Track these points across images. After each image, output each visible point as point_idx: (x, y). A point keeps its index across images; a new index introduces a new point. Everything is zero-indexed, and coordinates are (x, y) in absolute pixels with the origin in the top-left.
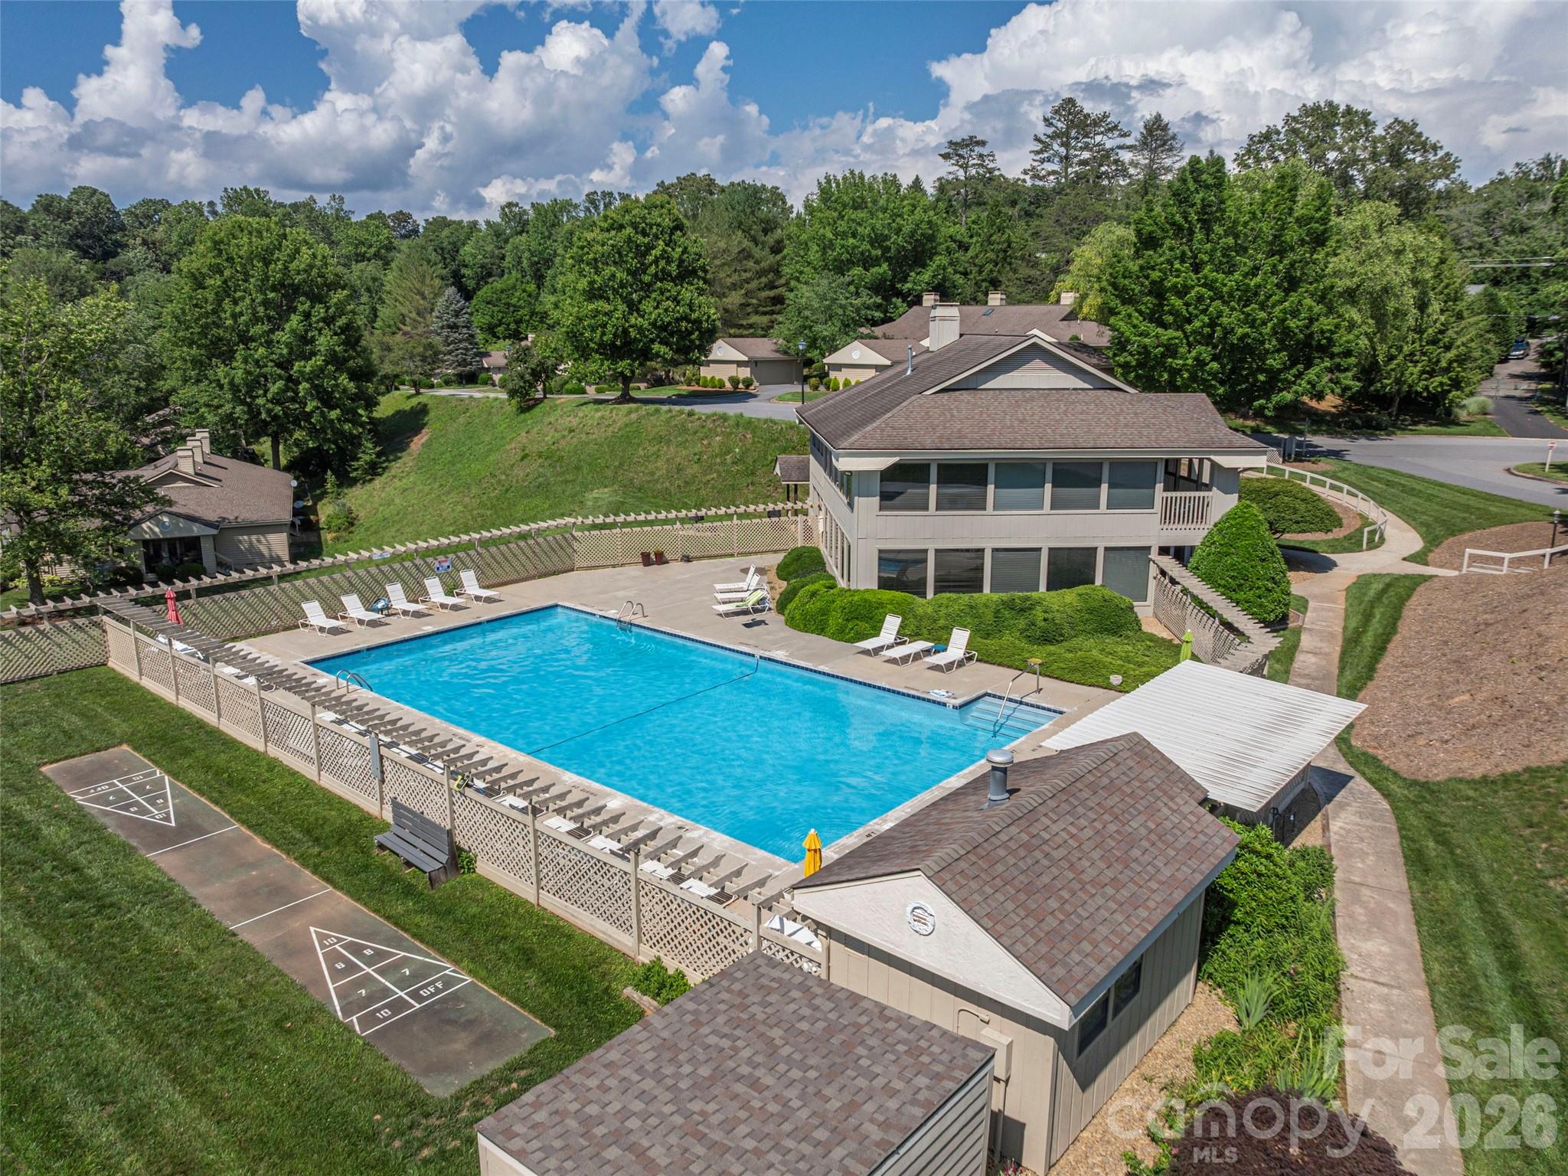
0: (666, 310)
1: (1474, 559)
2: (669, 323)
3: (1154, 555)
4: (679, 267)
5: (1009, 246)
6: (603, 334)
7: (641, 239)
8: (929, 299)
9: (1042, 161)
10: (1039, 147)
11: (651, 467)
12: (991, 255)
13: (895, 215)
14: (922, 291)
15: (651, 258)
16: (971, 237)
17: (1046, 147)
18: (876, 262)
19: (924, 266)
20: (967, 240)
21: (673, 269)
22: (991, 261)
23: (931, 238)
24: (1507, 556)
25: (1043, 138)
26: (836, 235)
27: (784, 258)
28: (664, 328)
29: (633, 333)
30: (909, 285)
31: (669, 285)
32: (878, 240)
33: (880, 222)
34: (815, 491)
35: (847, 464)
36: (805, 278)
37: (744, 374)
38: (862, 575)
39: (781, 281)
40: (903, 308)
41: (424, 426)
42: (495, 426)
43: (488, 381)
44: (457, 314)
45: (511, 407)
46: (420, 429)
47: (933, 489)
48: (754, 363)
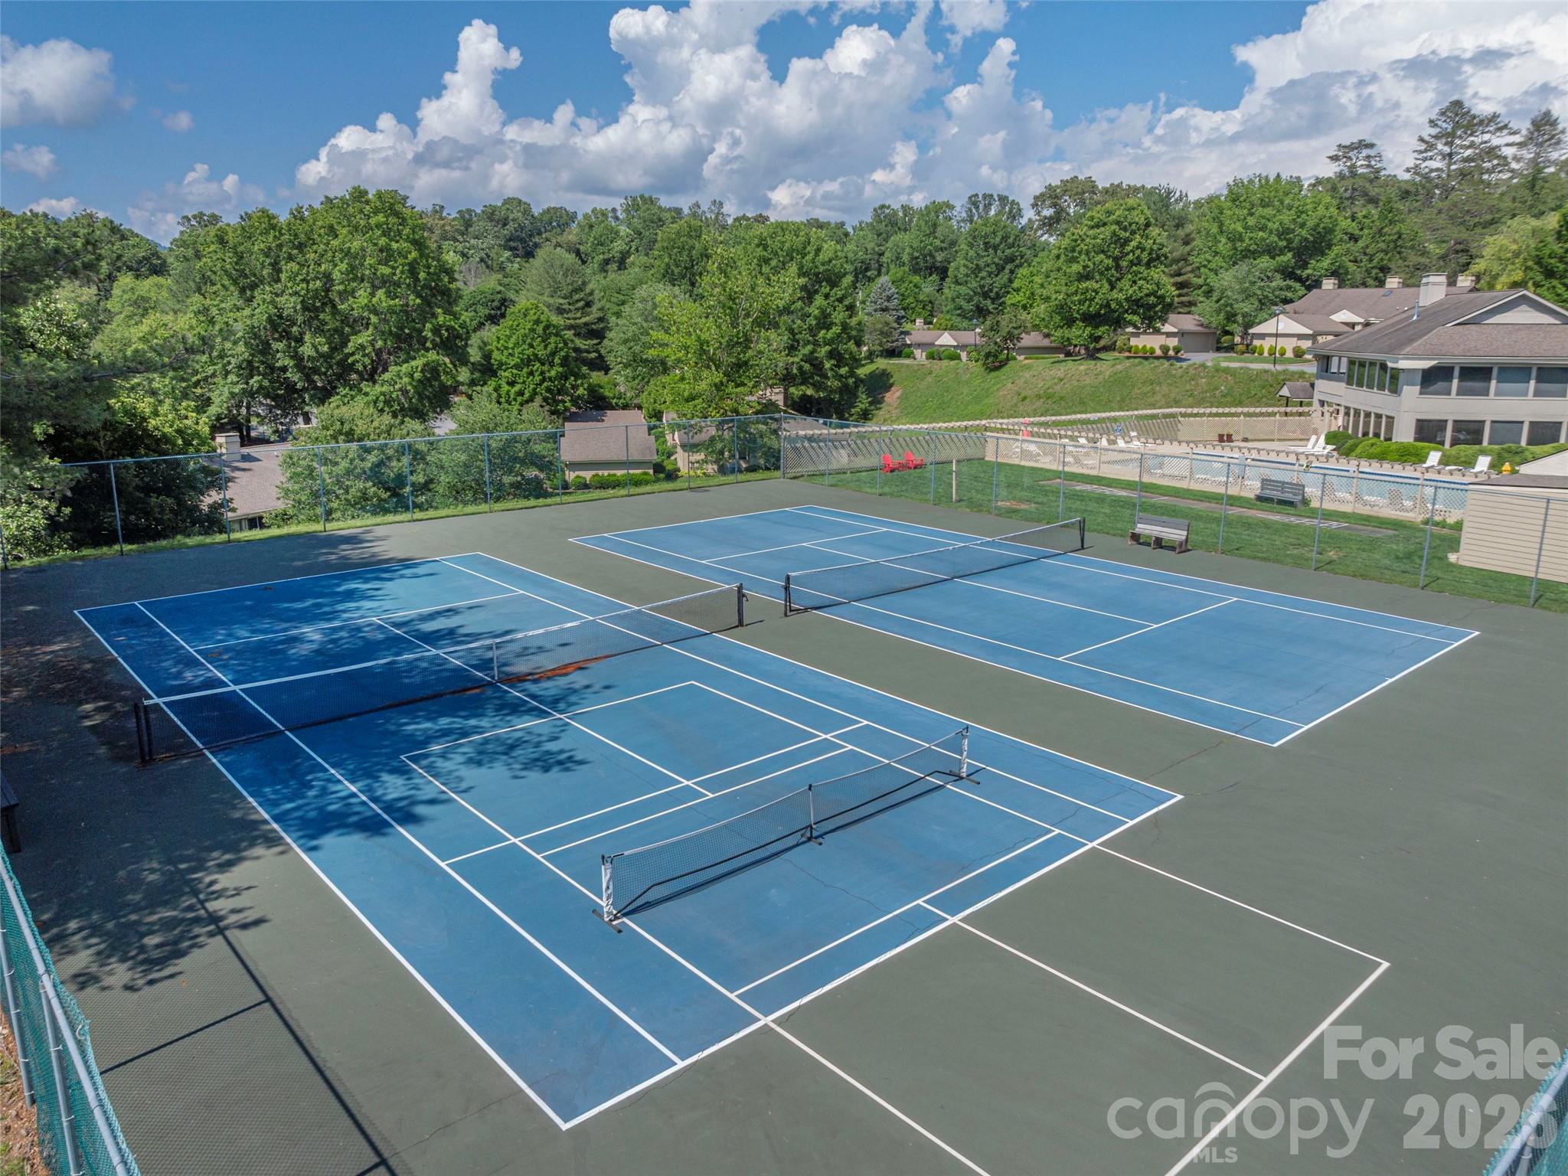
5: (1400, 237)
7: (1123, 234)
8: (1329, 284)
9: (1425, 159)
10: (1423, 147)
12: (1382, 245)
13: (1300, 213)
14: (1320, 276)
17: (1431, 146)
18: (1282, 253)
19: (1323, 254)
20: (1357, 232)
23: (1330, 231)
25: (1427, 138)
26: (1246, 228)
27: (1192, 250)
28: (1137, 302)
29: (1113, 306)
30: (1309, 271)
34: (1322, 403)
35: (1403, 364)
36: (1213, 265)
37: (1173, 342)
38: (1404, 434)
39: (1189, 268)
40: (1302, 291)
41: (892, 385)
42: (967, 382)
43: (910, 356)
44: (889, 299)
45: (977, 368)
46: (888, 387)
47: (1455, 382)
48: (1181, 334)
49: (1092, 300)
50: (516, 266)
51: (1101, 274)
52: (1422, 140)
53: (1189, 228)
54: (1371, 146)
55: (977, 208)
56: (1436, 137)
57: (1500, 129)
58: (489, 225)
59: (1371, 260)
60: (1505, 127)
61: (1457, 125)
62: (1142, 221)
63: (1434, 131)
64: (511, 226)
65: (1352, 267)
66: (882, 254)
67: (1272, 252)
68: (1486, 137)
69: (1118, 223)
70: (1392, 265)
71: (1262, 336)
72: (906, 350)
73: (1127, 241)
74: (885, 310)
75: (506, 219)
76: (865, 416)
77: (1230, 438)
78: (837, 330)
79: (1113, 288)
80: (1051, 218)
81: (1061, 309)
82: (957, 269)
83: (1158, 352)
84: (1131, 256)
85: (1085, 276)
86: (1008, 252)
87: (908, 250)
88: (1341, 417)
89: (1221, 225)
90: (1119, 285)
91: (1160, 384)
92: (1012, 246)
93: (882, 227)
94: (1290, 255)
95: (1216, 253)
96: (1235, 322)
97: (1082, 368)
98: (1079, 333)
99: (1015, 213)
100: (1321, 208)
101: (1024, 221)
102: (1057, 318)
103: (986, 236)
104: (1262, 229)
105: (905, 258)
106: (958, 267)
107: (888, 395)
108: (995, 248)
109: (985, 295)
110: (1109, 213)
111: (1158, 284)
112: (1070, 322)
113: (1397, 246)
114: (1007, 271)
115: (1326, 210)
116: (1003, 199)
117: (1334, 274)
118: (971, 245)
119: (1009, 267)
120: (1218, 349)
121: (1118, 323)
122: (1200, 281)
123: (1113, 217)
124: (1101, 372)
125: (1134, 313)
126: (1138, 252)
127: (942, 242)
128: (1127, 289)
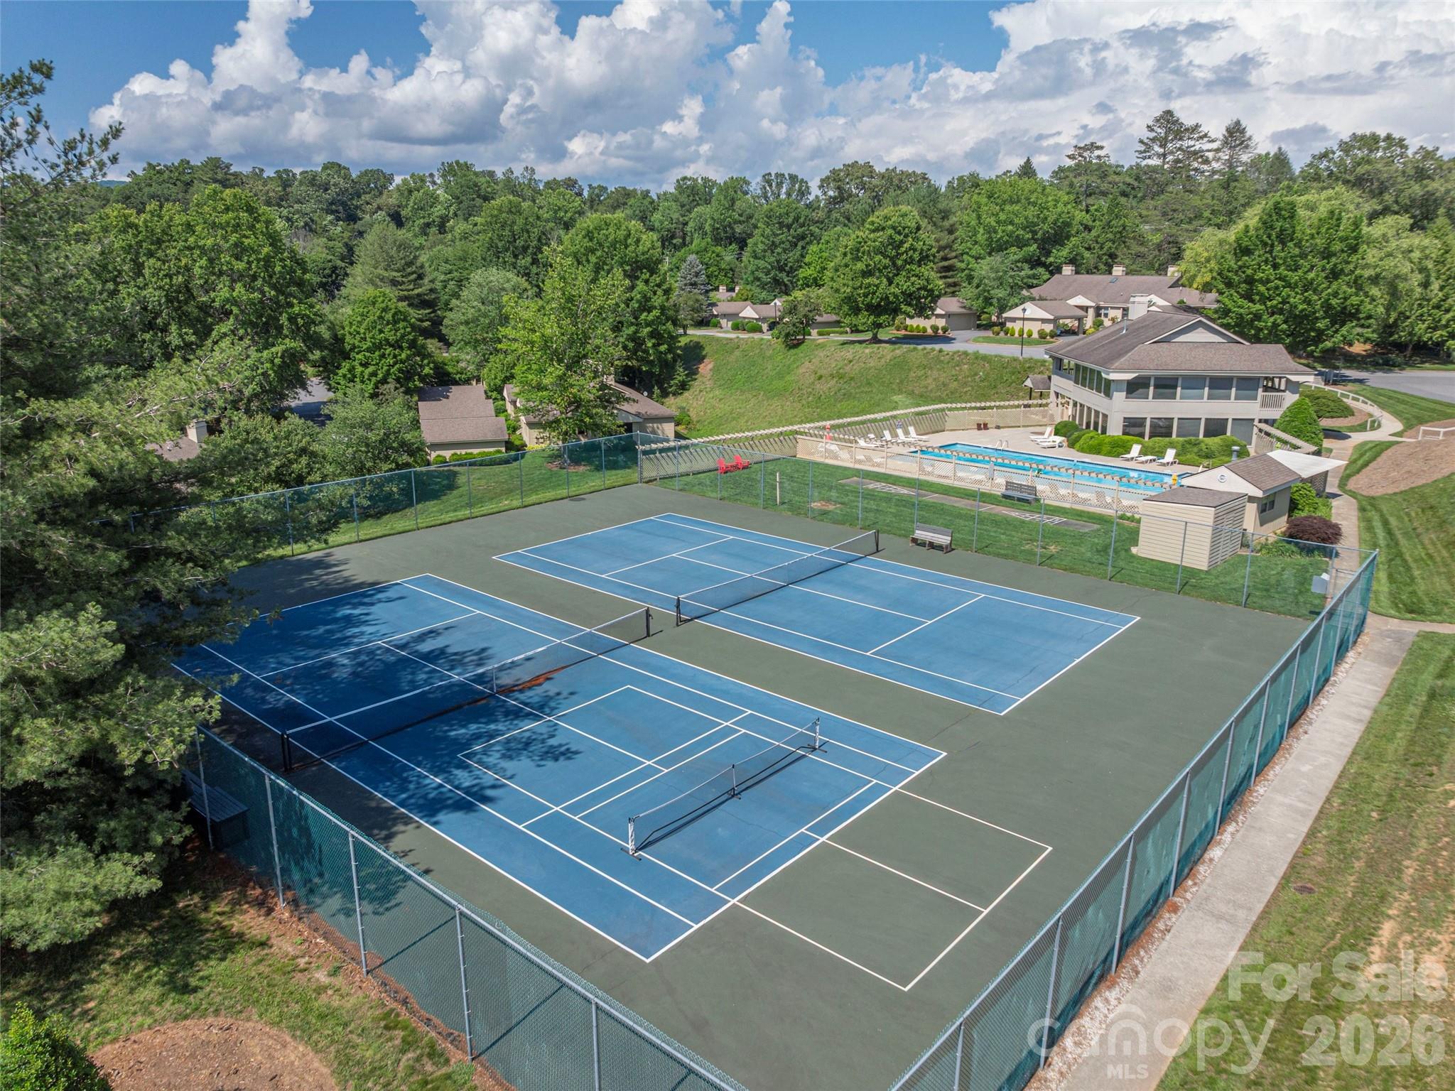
0: (913, 283)
1: (1425, 433)
2: (914, 292)
3: (1256, 423)
4: (920, 254)
5: (1124, 229)
6: (872, 299)
7: (898, 238)
8: (1067, 270)
9: (1144, 158)
10: (1143, 148)
12: (1110, 236)
13: (1042, 209)
14: (1061, 263)
15: (903, 249)
16: (1094, 221)
17: (1149, 148)
18: (1028, 244)
19: (1063, 245)
20: (1090, 223)
21: (916, 256)
22: (1110, 240)
23: (1068, 225)
24: (1442, 430)
25: (1146, 141)
26: (998, 222)
27: (956, 238)
28: (910, 295)
29: (891, 298)
30: (1051, 259)
31: (913, 267)
32: (1030, 226)
33: (1031, 212)
34: (1057, 394)
35: (1113, 376)
36: (973, 253)
37: (941, 323)
38: (1115, 429)
39: (954, 254)
40: (1047, 276)
41: (704, 357)
42: (770, 358)
43: (718, 325)
44: (697, 275)
45: (778, 344)
46: (701, 359)
47: (1152, 389)
48: (948, 316)
49: (874, 293)
50: (339, 229)
51: (880, 271)
52: (1141, 142)
53: (953, 219)
54: (1101, 148)
55: (770, 186)
56: (1153, 140)
57: (1201, 138)
58: (311, 191)
59: (1101, 248)
60: (1205, 135)
61: (1169, 131)
62: (914, 225)
63: (1152, 135)
64: (333, 191)
65: (1087, 254)
66: (686, 224)
67: (1021, 244)
68: (1191, 143)
69: (894, 228)
70: (1119, 253)
71: (1014, 320)
72: (714, 320)
73: (902, 243)
74: (694, 285)
75: (328, 184)
76: (683, 387)
77: (986, 427)
78: (656, 313)
79: (890, 283)
80: (835, 198)
81: (849, 300)
82: (756, 244)
83: (930, 331)
84: (904, 256)
85: (867, 273)
86: (800, 230)
87: (709, 221)
88: (1070, 407)
89: (979, 217)
90: (897, 280)
91: (931, 368)
92: (802, 225)
93: (683, 199)
94: (1035, 246)
95: (976, 243)
96: (991, 304)
97: (867, 351)
98: (864, 319)
99: (804, 192)
100: (1060, 207)
101: (811, 198)
102: (846, 308)
103: (780, 216)
104: (1011, 223)
105: (707, 228)
106: (757, 242)
107: (702, 366)
108: (789, 227)
109: (781, 269)
110: (887, 218)
111: (927, 280)
112: (856, 311)
113: (1121, 237)
114: (799, 247)
115: (1061, 206)
116: (793, 178)
117: (1072, 261)
118: (768, 225)
119: (800, 244)
120: (979, 327)
121: (896, 311)
122: (963, 265)
123: (890, 223)
124: (883, 356)
125: (909, 304)
126: (911, 253)
127: (740, 215)
128: (903, 284)
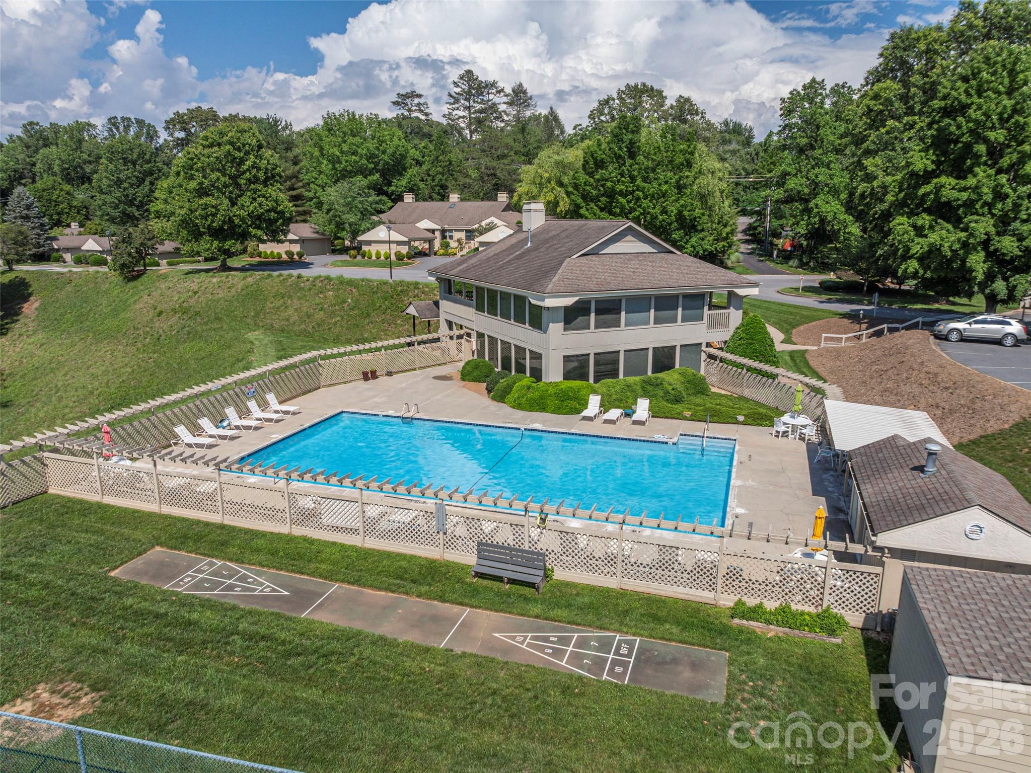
0: (260, 205)
2: (262, 214)
3: (704, 348)
4: (265, 173)
5: (450, 164)
6: (213, 222)
7: (237, 154)
8: (409, 198)
9: (454, 109)
10: (452, 101)
11: (284, 315)
12: (439, 169)
13: (381, 142)
14: (401, 192)
15: (245, 167)
16: (423, 157)
17: (457, 101)
18: (371, 173)
19: (401, 175)
20: (420, 159)
21: (261, 175)
22: (440, 173)
23: (404, 157)
24: (844, 336)
25: (454, 94)
26: (342, 152)
27: (301, 169)
28: (259, 217)
29: (237, 221)
30: (393, 188)
31: (260, 187)
32: (371, 157)
33: (371, 145)
34: (450, 324)
35: (549, 303)
36: (319, 182)
37: (296, 248)
38: (553, 373)
39: (300, 184)
40: (390, 204)
41: (30, 295)
43: (60, 260)
44: (28, 207)
45: (115, 277)
46: (26, 298)
47: (593, 315)
48: (302, 241)
49: (214, 215)
51: (219, 190)
53: (296, 151)
54: (420, 96)
55: (117, 128)
56: (459, 94)
59: (433, 180)
60: (501, 91)
61: (471, 87)
62: (254, 142)
63: (458, 90)
65: (421, 185)
67: (364, 172)
68: (491, 96)
69: (232, 143)
70: (449, 185)
71: (369, 243)
72: (55, 254)
73: (242, 161)
74: (26, 218)
77: (374, 375)
79: (233, 204)
81: (185, 223)
83: (285, 257)
84: (248, 175)
85: (202, 192)
88: (474, 339)
89: (321, 149)
90: (240, 202)
91: (290, 297)
94: (377, 175)
95: (321, 172)
96: (343, 229)
97: (215, 280)
98: (207, 244)
100: (396, 141)
102: (185, 233)
104: (354, 153)
107: (26, 305)
110: (222, 134)
111: (276, 201)
112: (197, 235)
116: (140, 122)
117: (411, 190)
118: (111, 160)
119: (148, 180)
120: (334, 252)
121: (244, 236)
122: (311, 194)
123: (225, 138)
124: (233, 286)
125: (259, 227)
126: (254, 171)
127: (89, 156)
128: (247, 206)
